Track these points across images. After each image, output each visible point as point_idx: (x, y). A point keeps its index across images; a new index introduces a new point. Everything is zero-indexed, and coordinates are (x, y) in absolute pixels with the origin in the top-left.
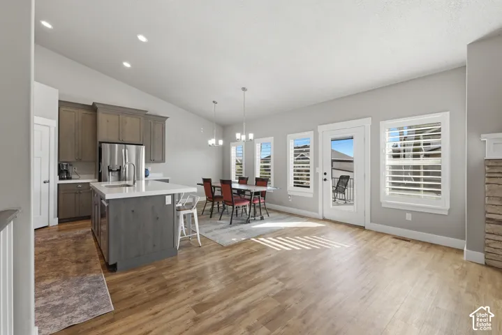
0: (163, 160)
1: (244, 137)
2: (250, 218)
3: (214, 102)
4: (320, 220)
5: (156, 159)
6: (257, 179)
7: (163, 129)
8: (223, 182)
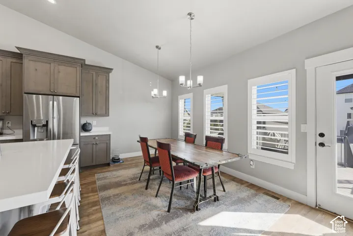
0: (107, 114)
1: (190, 83)
2: (199, 203)
3: (157, 47)
4: (311, 208)
5: (99, 113)
6: (208, 138)
7: (108, 81)
8: (160, 145)
